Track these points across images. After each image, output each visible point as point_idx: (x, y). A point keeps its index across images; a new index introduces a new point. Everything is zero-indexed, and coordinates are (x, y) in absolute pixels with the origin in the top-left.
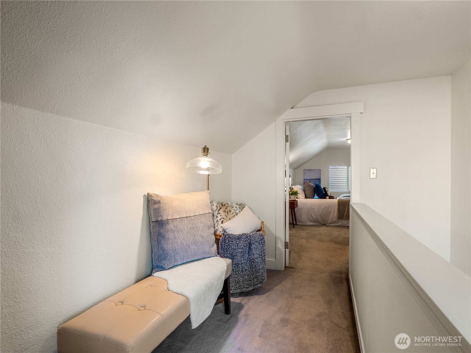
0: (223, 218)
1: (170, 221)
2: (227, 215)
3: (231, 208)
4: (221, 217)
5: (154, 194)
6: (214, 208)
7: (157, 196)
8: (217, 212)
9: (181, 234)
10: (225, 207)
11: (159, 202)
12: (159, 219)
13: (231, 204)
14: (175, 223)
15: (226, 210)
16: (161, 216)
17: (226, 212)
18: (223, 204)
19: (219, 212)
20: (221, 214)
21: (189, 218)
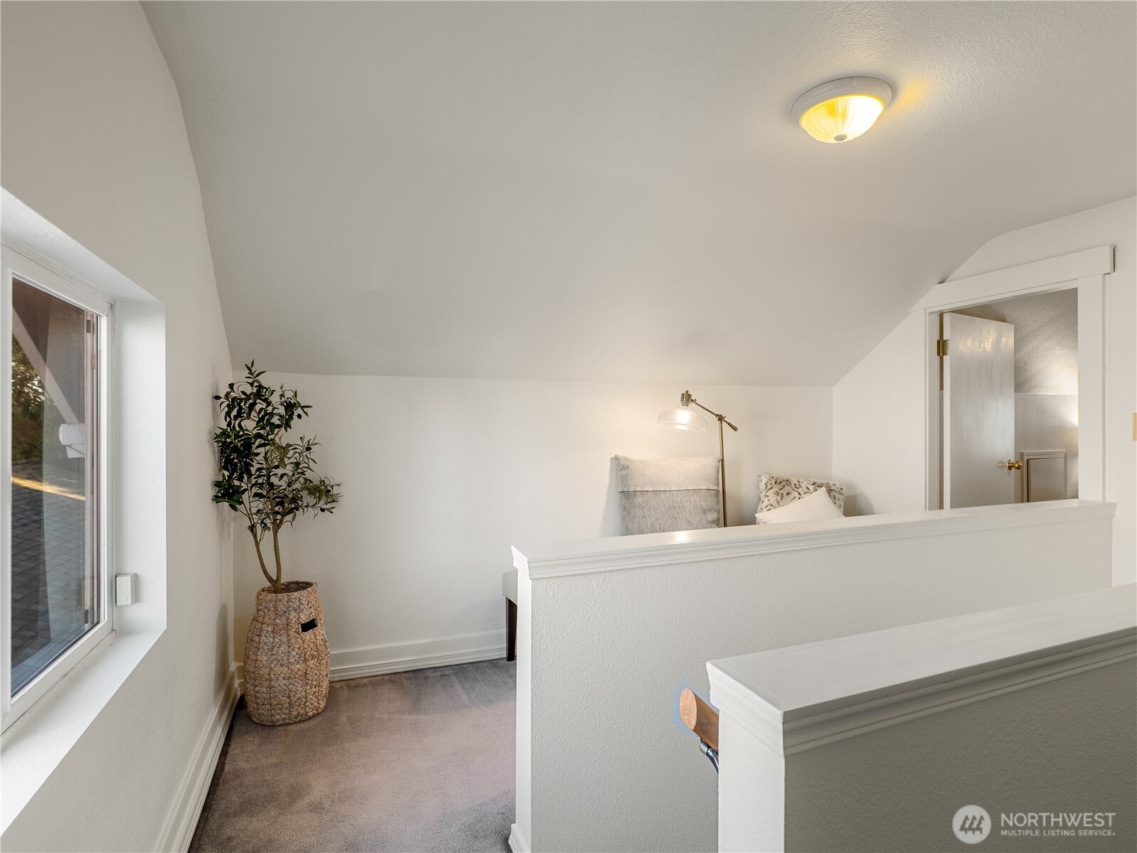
0: (772, 505)
1: (638, 493)
2: (779, 499)
3: (794, 488)
4: (768, 503)
5: (622, 457)
6: (762, 486)
7: (626, 459)
8: (764, 493)
9: (653, 513)
10: (779, 487)
11: (627, 468)
12: (626, 489)
13: (797, 483)
14: (646, 497)
15: (780, 492)
16: (627, 486)
17: (780, 494)
18: (778, 482)
19: (768, 494)
20: (770, 498)
21: (669, 493)
